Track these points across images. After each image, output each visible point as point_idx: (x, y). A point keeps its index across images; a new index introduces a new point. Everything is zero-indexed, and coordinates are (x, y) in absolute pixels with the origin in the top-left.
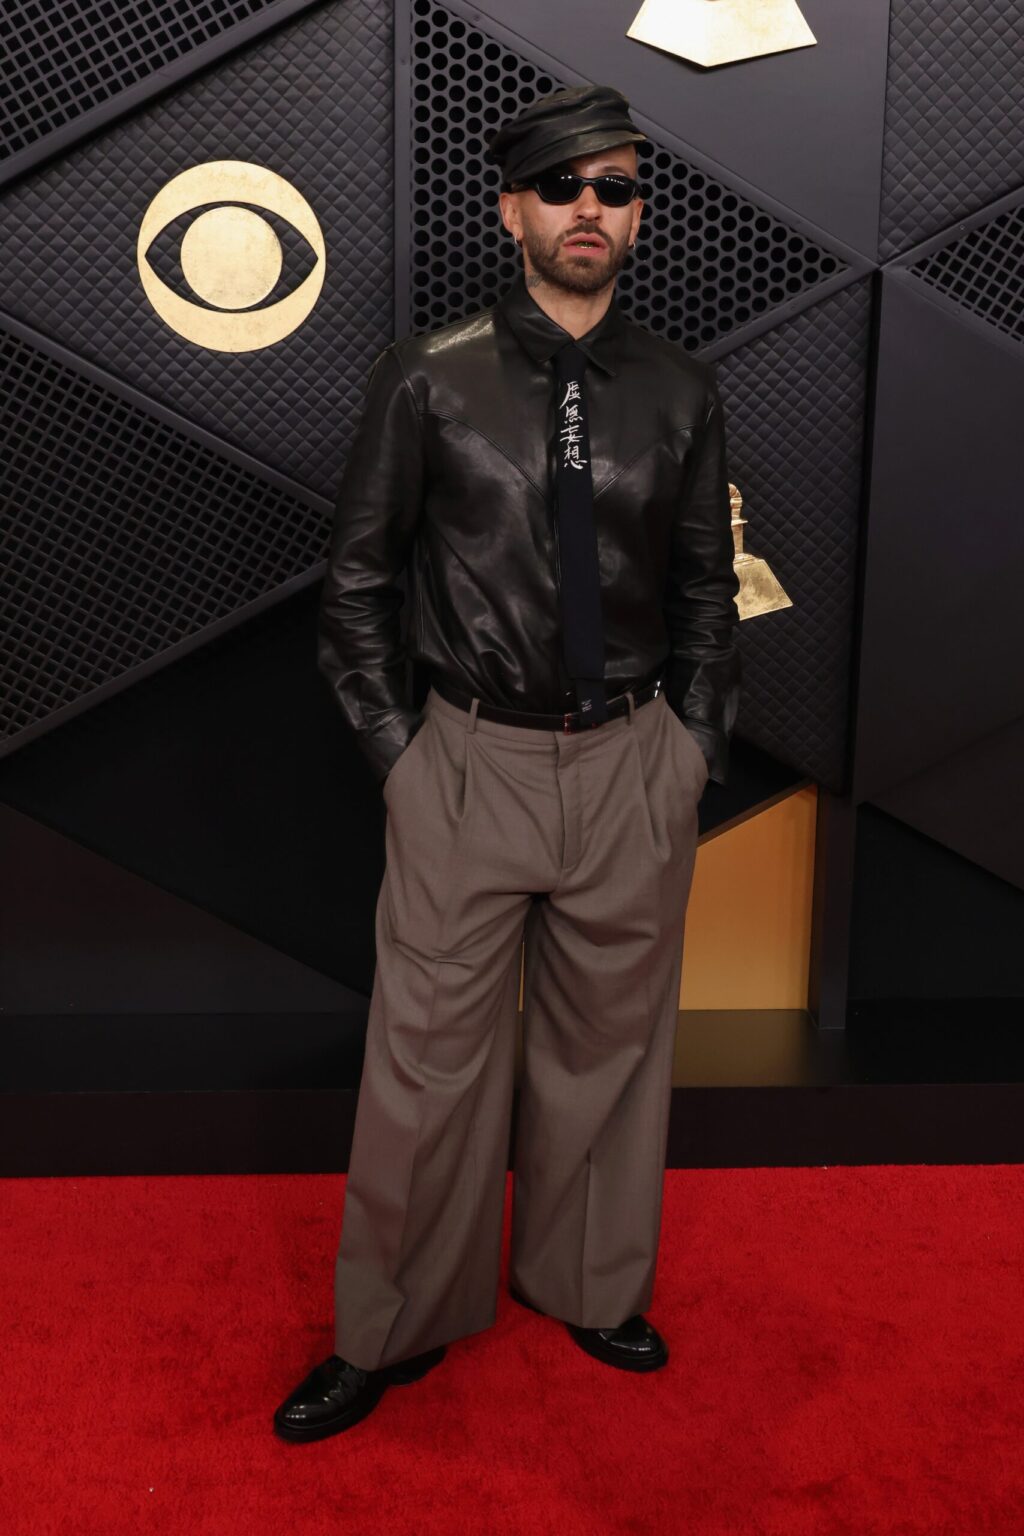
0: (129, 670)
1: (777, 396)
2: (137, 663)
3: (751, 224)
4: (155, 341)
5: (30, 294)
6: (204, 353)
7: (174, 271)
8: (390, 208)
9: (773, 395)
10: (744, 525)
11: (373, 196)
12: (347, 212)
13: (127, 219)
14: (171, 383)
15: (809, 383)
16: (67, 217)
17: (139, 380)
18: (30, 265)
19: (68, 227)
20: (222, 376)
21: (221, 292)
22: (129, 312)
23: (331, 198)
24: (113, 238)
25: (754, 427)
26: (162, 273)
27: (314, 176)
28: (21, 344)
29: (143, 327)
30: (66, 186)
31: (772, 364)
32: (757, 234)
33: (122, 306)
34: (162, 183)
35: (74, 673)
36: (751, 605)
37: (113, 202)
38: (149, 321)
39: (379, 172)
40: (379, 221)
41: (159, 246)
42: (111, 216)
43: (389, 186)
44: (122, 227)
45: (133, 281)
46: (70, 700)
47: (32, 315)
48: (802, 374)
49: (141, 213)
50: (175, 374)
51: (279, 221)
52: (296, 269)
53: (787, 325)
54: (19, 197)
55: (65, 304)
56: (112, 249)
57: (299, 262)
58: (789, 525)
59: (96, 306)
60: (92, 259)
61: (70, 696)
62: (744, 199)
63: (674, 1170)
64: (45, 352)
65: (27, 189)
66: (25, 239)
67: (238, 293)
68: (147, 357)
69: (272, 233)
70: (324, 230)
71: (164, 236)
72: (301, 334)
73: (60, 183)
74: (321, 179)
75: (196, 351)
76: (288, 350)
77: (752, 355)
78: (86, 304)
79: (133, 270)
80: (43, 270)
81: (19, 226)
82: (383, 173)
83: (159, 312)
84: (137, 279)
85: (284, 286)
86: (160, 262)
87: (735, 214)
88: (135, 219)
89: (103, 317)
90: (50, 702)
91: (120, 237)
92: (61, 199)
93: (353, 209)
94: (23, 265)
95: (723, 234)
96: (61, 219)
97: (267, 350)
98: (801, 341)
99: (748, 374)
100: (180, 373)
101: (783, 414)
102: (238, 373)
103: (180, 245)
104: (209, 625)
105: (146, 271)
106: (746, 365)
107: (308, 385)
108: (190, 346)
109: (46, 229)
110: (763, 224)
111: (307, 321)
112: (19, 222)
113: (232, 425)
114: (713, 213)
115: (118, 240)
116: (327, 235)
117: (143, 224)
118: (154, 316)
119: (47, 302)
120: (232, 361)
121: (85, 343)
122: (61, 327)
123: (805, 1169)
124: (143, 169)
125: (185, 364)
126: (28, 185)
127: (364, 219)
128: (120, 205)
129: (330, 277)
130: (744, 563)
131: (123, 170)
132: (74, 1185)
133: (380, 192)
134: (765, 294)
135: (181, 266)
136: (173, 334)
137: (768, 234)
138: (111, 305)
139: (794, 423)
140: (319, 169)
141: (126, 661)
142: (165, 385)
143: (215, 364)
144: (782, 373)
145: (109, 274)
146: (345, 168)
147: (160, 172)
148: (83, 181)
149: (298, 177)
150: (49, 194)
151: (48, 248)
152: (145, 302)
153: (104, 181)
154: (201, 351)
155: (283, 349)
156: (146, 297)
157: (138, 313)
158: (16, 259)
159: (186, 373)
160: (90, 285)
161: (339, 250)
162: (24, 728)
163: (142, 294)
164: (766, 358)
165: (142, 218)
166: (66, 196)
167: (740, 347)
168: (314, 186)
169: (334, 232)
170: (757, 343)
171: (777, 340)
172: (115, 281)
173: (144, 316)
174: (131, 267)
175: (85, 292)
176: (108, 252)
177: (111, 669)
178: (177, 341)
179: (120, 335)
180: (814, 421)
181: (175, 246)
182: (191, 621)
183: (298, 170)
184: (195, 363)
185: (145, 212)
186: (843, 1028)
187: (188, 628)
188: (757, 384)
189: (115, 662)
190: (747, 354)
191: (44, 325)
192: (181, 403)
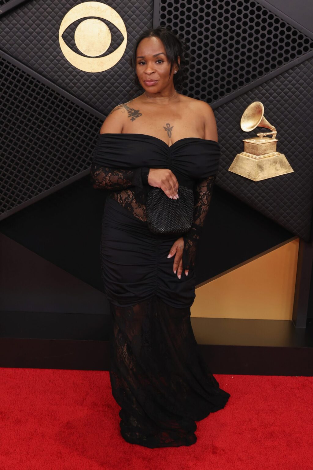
0: (51, 188)
1: (292, 94)
2: (54, 185)
3: (285, 29)
4: (64, 68)
5: (20, 50)
6: (82, 72)
7: (72, 42)
8: (151, 20)
9: (290, 94)
10: (277, 141)
11: (145, 16)
12: (136, 21)
13: (56, 23)
14: (69, 83)
15: (303, 89)
16: (34, 22)
17: (58, 82)
18: (20, 39)
19: (34, 25)
20: (88, 81)
21: (88, 50)
22: (55, 57)
23: (130, 16)
24: (50, 29)
25: (282, 105)
26: (68, 43)
27: (124, 8)
28: (16, 68)
29: (60, 62)
30: (34, 10)
31: (290, 82)
32: (286, 33)
33: (53, 54)
34: (68, 9)
35: (31, 188)
36: (278, 171)
37: (51, 16)
38: (62, 60)
39: (147, 7)
40: (147, 25)
41: (67, 33)
42: (50, 21)
43: (151, 12)
44: (54, 25)
45: (57, 45)
46: (30, 198)
47: (20, 57)
48: (301, 86)
49: (60, 20)
50: (71, 80)
51: (111, 25)
52: (116, 42)
53: (296, 67)
54: (16, 13)
55: (32, 54)
56: (50, 33)
57: (117, 40)
58: (293, 142)
59: (43, 55)
60: (43, 37)
61: (30, 197)
62: (282, 20)
63: (242, 375)
64: (25, 71)
65: (19, 11)
66: (19, 29)
67: (95, 51)
68: (61, 73)
69: (108, 28)
70: (127, 28)
71: (69, 29)
72: (117, 66)
73: (32, 9)
74: (126, 9)
75: (79, 72)
76: (112, 72)
77: (283, 78)
78: (40, 54)
79: (57, 41)
80: (25, 40)
81: (16, 24)
82: (149, 7)
83: (66, 57)
84: (58, 45)
85: (112, 49)
86: (67, 38)
87: (279, 25)
88: (58, 22)
89: (46, 58)
90: (22, 198)
91: (53, 29)
92: (32, 15)
93: (137, 20)
94: (17, 39)
95: (274, 32)
96: (32, 22)
97: (105, 72)
98: (301, 73)
99: (281, 85)
100: (73, 80)
101: (293, 100)
102: (94, 80)
103: (74, 32)
104: (80, 173)
105: (61, 41)
106: (280, 82)
107: (119, 85)
108: (76, 70)
109: (26, 25)
110: (289, 29)
111: (119, 62)
112: (16, 22)
113: (91, 99)
114: (270, 25)
115: (52, 30)
116: (128, 30)
117: (61, 25)
118: (64, 58)
119: (25, 52)
120: (92, 76)
121: (39, 68)
122: (30, 62)
123: (289, 377)
124: (62, 4)
125: (75, 76)
126: (20, 10)
127: (142, 24)
128: (53, 18)
129: (129, 45)
130: (276, 156)
131: (54, 4)
132: (28, 371)
133: (148, 15)
134: (289, 56)
135: (74, 40)
136: (71, 65)
137: (290, 33)
138: (49, 54)
139: (297, 104)
140: (126, 5)
141: (50, 184)
142: (67, 84)
143: (86, 77)
144: (294, 85)
145: (48, 43)
146: (135, 5)
147: (68, 5)
148: (40, 8)
149: (118, 8)
150: (28, 12)
151: (27, 33)
152: (61, 53)
153: (48, 8)
154: (80, 72)
155: (110, 72)
156: (61, 51)
157: (59, 57)
158: (15, 37)
159: (75, 80)
160: (41, 47)
161: (132, 36)
162: (13, 208)
163: (60, 51)
164: (288, 79)
165: (61, 22)
166: (34, 14)
167: (278, 75)
168: (124, 12)
169: (131, 29)
170: (285, 74)
171: (292, 73)
172: (51, 45)
173: (61, 59)
174: (57, 40)
175: (40, 49)
176: (48, 34)
177: (45, 187)
178: (72, 68)
179: (52, 65)
180: (305, 103)
181: (72, 33)
182: (74, 171)
183: (118, 6)
184: (78, 76)
185: (62, 20)
186: (305, 327)
187: (73, 173)
188: (284, 89)
189: (46, 185)
190: (281, 78)
191: (24, 61)
192: (73, 91)
